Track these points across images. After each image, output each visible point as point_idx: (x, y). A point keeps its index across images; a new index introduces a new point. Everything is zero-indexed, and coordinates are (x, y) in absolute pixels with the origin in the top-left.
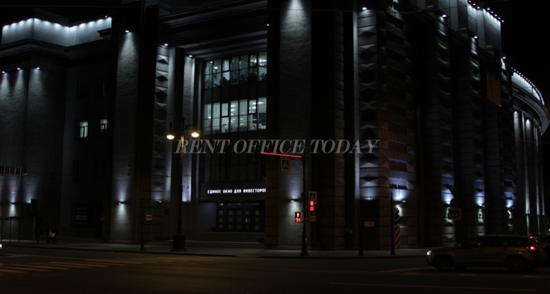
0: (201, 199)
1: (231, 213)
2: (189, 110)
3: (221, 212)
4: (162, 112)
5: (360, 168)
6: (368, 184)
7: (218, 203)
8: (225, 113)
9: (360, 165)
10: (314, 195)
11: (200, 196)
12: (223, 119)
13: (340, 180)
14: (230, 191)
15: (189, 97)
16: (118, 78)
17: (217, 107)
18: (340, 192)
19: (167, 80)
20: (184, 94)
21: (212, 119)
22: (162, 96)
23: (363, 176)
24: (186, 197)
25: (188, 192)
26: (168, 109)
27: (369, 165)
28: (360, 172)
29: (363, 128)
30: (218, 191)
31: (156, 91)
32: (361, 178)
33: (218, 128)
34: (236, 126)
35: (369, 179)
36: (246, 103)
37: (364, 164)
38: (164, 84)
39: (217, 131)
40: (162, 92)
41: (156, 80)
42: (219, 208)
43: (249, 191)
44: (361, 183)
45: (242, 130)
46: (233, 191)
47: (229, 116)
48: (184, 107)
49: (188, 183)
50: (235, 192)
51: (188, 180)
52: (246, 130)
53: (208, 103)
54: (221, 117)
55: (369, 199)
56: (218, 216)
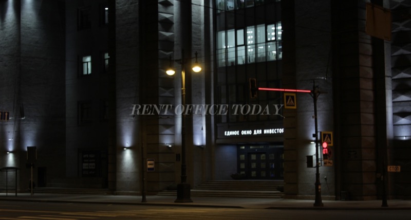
0: (218, 141)
1: (254, 157)
2: (200, 39)
3: (243, 157)
4: (169, 43)
5: (393, 102)
6: (403, 121)
7: (238, 146)
8: (241, 41)
9: (393, 99)
10: (329, 135)
11: (216, 138)
12: (239, 48)
13: (368, 116)
14: (249, 132)
15: (199, 23)
16: (117, 5)
17: (231, 34)
18: (368, 132)
19: (173, 5)
20: (193, 21)
21: (227, 48)
22: (168, 24)
23: (396, 111)
24: (200, 139)
25: (202, 134)
26: (175, 39)
27: (403, 98)
28: (393, 107)
29: (395, 54)
30: (236, 133)
31: (159, 19)
32: (394, 114)
33: (234, 59)
34: (254, 56)
35: (403, 114)
36: (264, 28)
37: (397, 96)
38: (170, 9)
39: (232, 63)
40: (167, 19)
41: (160, 6)
42: (239, 152)
43: (271, 131)
44: (394, 120)
45: (261, 61)
46: (253, 132)
47: (245, 44)
48: (193, 35)
49: (202, 124)
50: (255, 133)
51: (202, 120)
52: (265, 60)
53: (221, 30)
54: (236, 46)
55: (404, 138)
56: (239, 162)
